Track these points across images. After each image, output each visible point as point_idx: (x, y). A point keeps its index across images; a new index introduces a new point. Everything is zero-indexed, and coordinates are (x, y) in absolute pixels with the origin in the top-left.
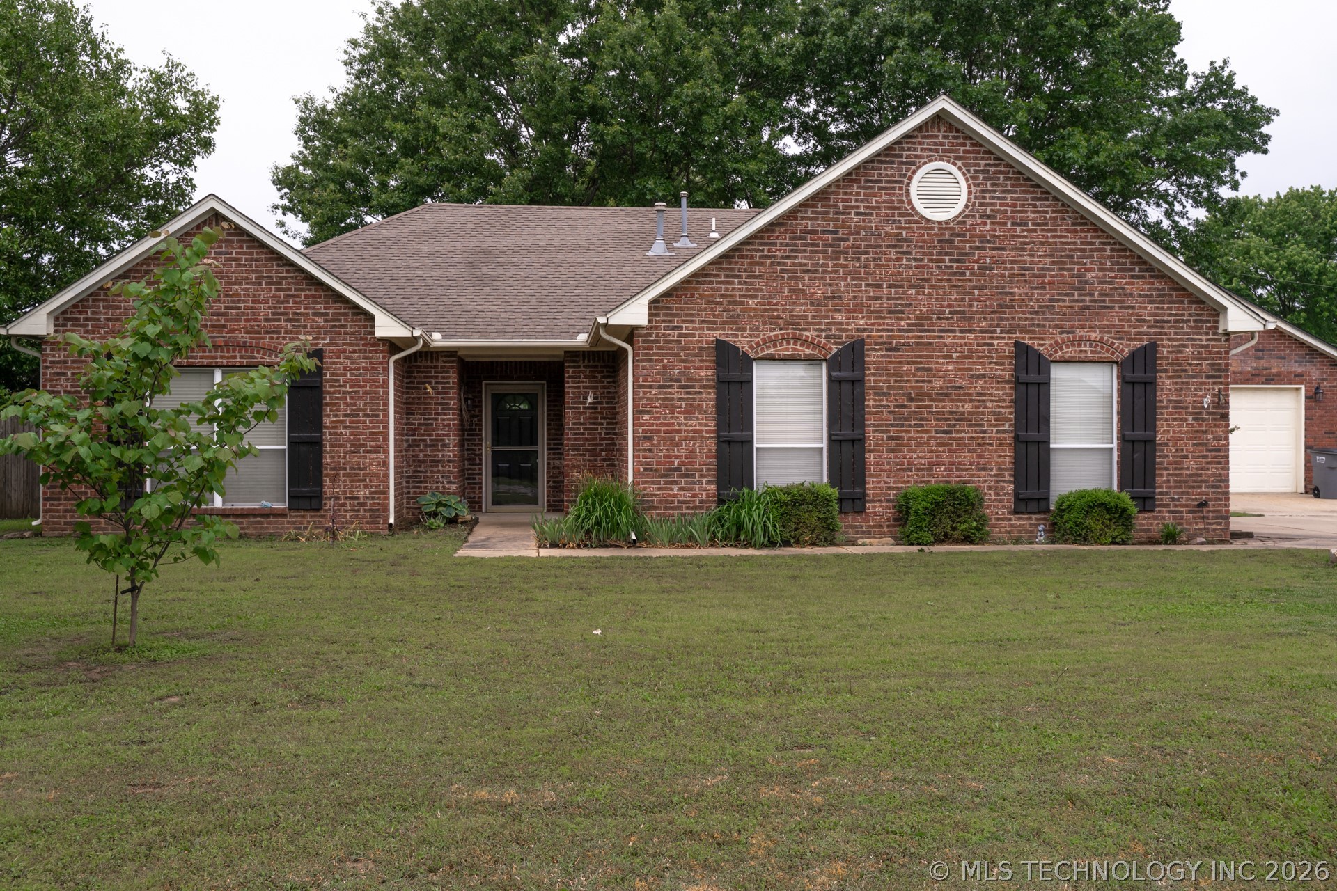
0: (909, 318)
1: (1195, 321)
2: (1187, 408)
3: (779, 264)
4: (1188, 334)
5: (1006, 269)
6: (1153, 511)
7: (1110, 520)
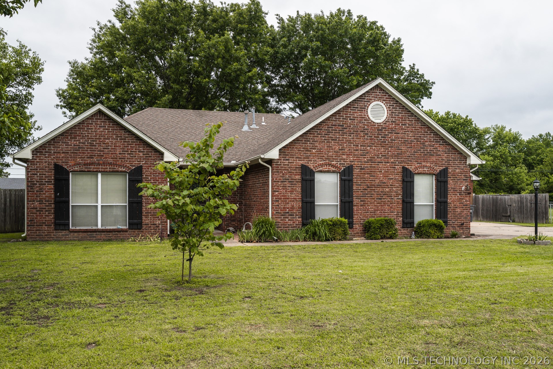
0: (368, 158)
1: (460, 160)
2: (457, 190)
3: (323, 137)
4: (457, 164)
5: (399, 141)
6: (448, 227)
7: (437, 230)
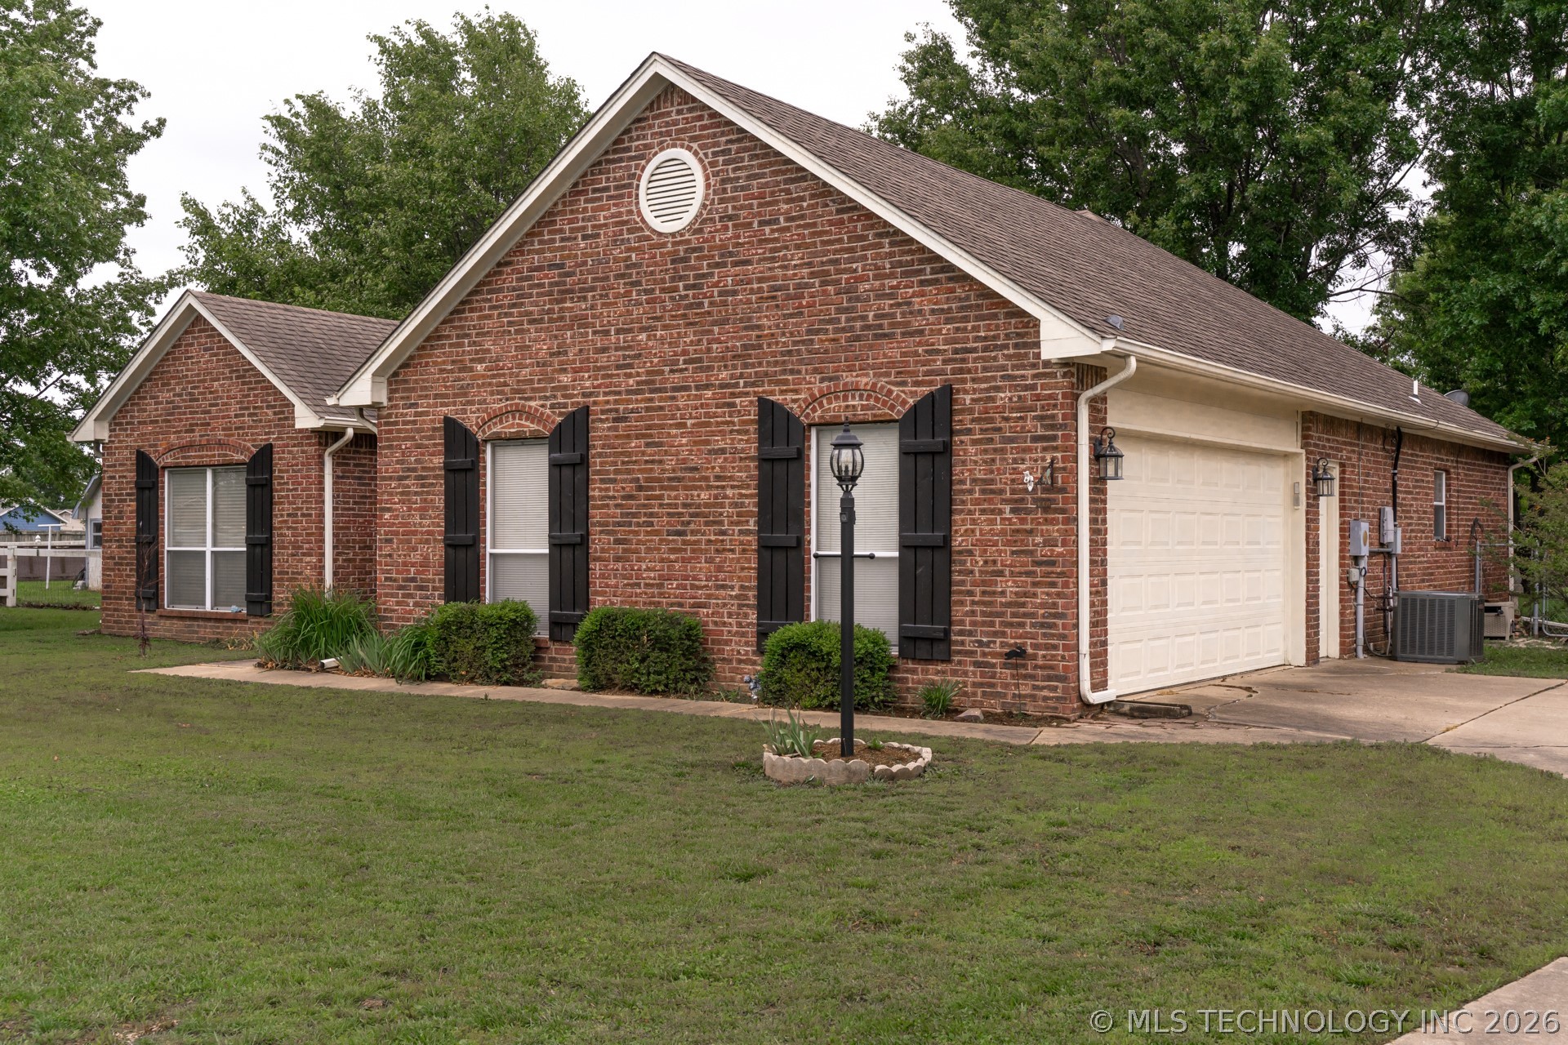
0: (638, 374)
2: (1002, 491)
3: (506, 315)
5: (752, 291)
6: (948, 661)
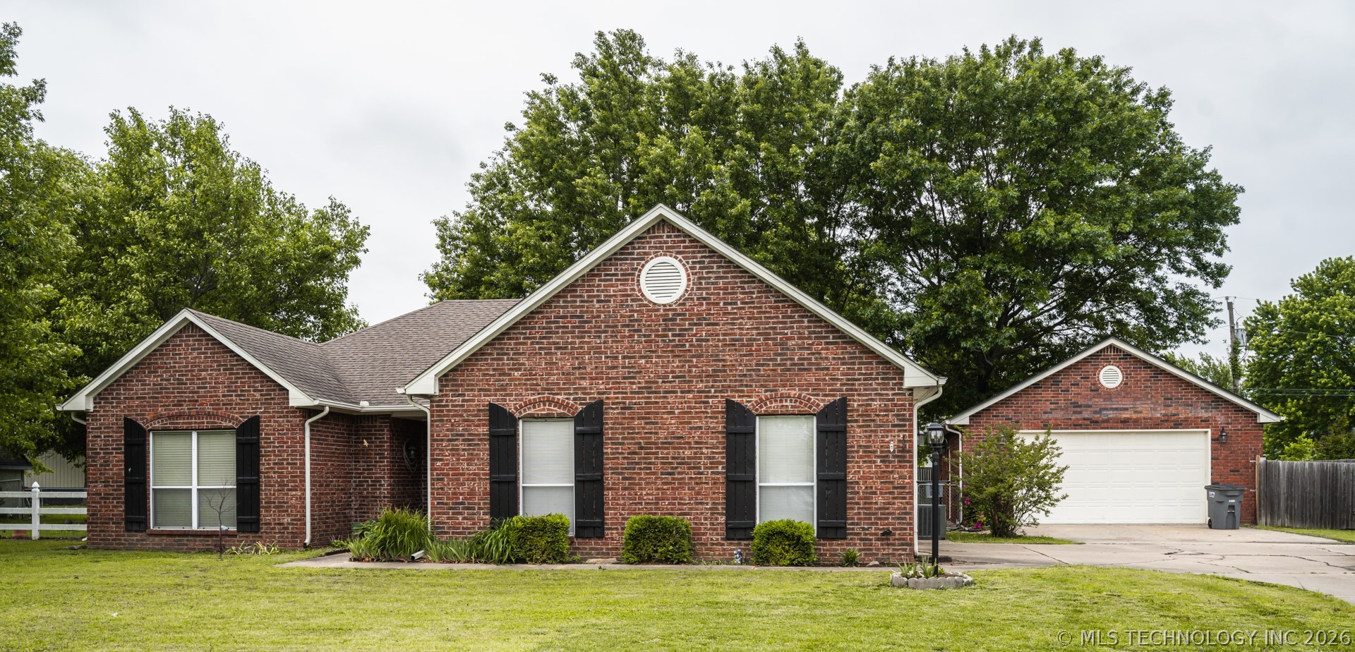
0: (639, 383)
1: (882, 379)
2: (876, 452)
3: (537, 343)
4: (876, 389)
5: (719, 340)
6: (845, 539)
7: (789, 545)
